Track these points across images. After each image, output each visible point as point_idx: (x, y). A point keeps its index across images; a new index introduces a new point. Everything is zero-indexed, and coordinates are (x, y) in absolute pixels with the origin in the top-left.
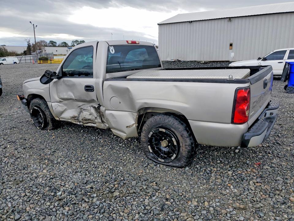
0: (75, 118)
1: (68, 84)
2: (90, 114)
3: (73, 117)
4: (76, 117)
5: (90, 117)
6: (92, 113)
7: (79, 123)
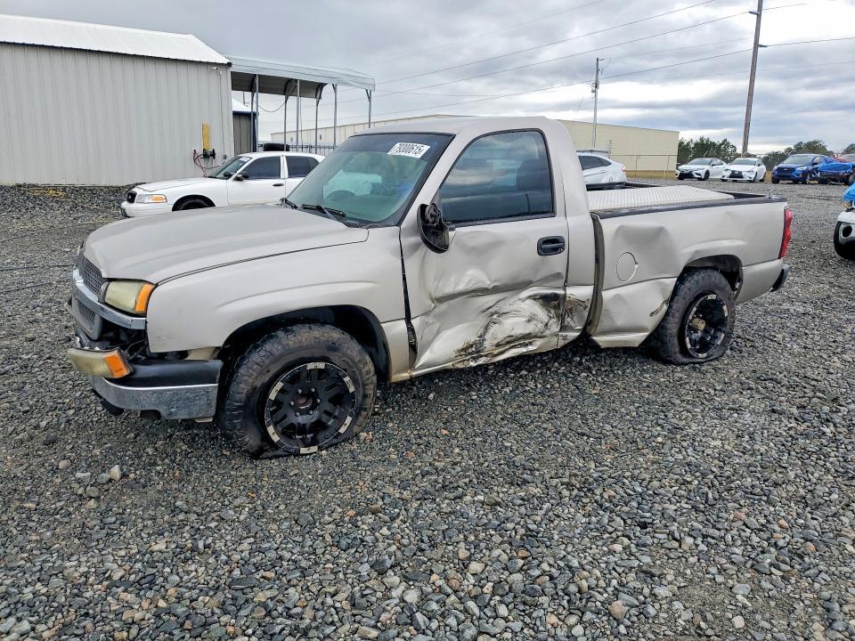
0: (470, 350)
1: (472, 244)
2: (529, 321)
3: (462, 350)
4: (472, 346)
5: (530, 328)
6: (534, 315)
7: (473, 364)
